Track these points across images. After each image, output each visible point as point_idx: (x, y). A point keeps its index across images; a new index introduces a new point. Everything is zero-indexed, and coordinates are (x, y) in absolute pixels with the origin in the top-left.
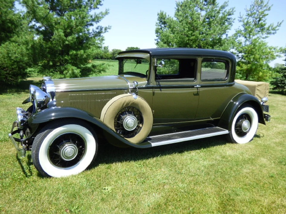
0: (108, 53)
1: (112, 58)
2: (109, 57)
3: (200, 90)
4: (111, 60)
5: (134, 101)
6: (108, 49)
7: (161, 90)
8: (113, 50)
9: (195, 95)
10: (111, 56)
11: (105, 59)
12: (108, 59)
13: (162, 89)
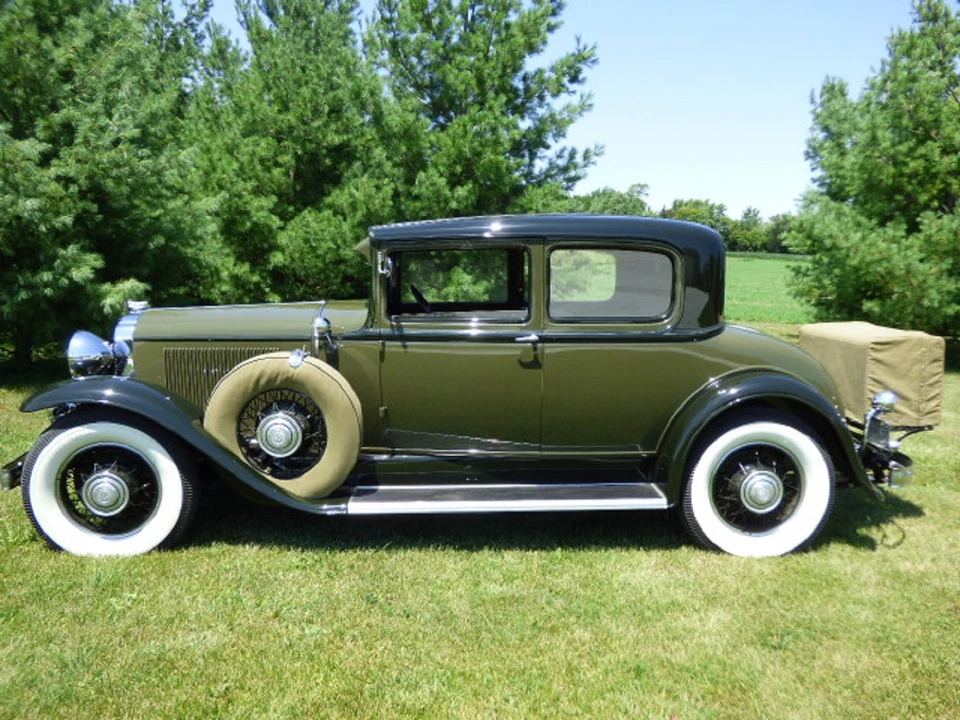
0: (755, 229)
1: (770, 248)
2: (759, 243)
3: (547, 351)
4: (764, 253)
5: (290, 375)
6: (759, 215)
7: (405, 347)
8: (774, 219)
9: (524, 365)
10: (764, 238)
11: (745, 248)
12: (755, 249)
13: (408, 343)
